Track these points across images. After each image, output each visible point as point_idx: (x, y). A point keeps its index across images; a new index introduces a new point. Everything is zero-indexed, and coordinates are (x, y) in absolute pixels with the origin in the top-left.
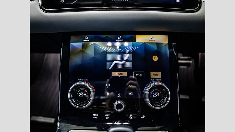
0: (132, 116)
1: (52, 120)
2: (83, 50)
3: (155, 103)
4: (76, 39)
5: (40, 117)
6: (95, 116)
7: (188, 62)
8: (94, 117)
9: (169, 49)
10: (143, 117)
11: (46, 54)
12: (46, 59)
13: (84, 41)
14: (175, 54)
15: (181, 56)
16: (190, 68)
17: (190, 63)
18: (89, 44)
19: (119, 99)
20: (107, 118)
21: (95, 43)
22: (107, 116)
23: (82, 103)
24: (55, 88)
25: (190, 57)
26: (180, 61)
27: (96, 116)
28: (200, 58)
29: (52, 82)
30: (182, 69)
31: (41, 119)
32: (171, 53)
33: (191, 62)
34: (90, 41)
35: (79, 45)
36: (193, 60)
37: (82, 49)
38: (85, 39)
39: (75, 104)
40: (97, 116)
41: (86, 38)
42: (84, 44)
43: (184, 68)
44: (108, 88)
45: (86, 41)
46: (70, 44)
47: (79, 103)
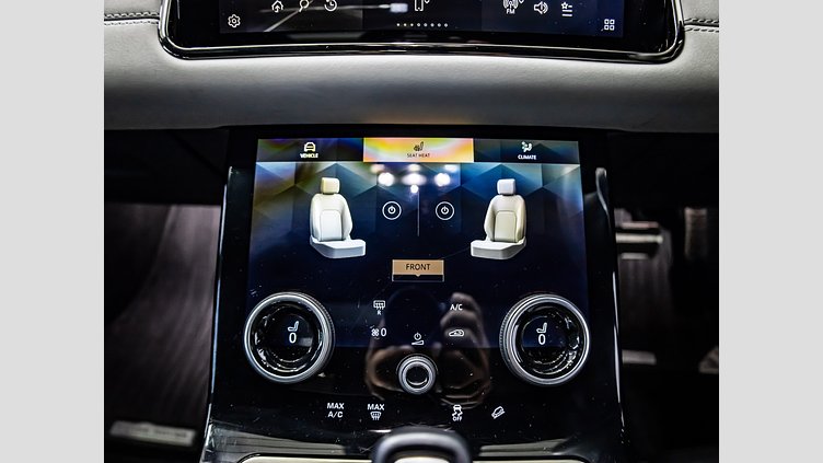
0: (460, 409)
1: (185, 436)
2: (298, 185)
3: (537, 366)
4: (275, 151)
5: (144, 426)
6: (334, 411)
7: (649, 238)
8: (331, 414)
9: (585, 192)
10: (498, 413)
11: (174, 209)
12: (173, 227)
13: (303, 156)
14: (605, 208)
15: (625, 221)
16: (656, 262)
17: (655, 244)
18: (317, 166)
19: (418, 351)
20: (376, 416)
21: (339, 163)
22: (376, 411)
23: (291, 366)
24: (199, 326)
25: (654, 225)
26: (620, 238)
27: (336, 410)
28: (689, 227)
29: (188, 304)
30: (631, 265)
31: (148, 432)
32: (592, 208)
33: (659, 239)
34: (322, 158)
35: (285, 171)
36: (668, 235)
37: (296, 182)
38: (306, 150)
39: (264, 367)
40: (341, 410)
41: (309, 149)
42: (302, 167)
43: (635, 260)
44: (379, 312)
45: (310, 156)
46: (253, 167)
47: (280, 363)
